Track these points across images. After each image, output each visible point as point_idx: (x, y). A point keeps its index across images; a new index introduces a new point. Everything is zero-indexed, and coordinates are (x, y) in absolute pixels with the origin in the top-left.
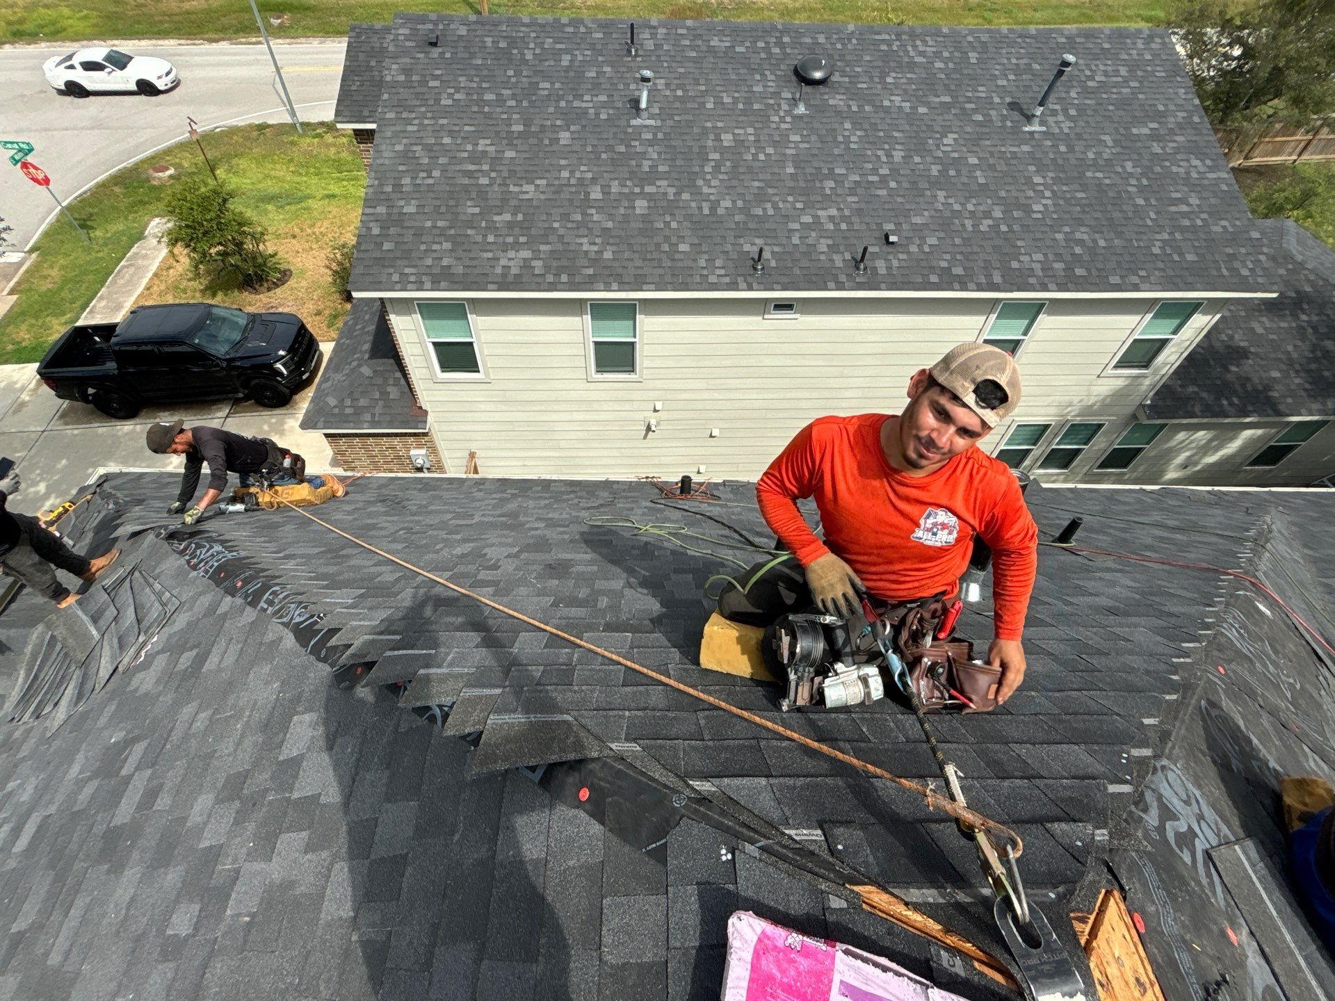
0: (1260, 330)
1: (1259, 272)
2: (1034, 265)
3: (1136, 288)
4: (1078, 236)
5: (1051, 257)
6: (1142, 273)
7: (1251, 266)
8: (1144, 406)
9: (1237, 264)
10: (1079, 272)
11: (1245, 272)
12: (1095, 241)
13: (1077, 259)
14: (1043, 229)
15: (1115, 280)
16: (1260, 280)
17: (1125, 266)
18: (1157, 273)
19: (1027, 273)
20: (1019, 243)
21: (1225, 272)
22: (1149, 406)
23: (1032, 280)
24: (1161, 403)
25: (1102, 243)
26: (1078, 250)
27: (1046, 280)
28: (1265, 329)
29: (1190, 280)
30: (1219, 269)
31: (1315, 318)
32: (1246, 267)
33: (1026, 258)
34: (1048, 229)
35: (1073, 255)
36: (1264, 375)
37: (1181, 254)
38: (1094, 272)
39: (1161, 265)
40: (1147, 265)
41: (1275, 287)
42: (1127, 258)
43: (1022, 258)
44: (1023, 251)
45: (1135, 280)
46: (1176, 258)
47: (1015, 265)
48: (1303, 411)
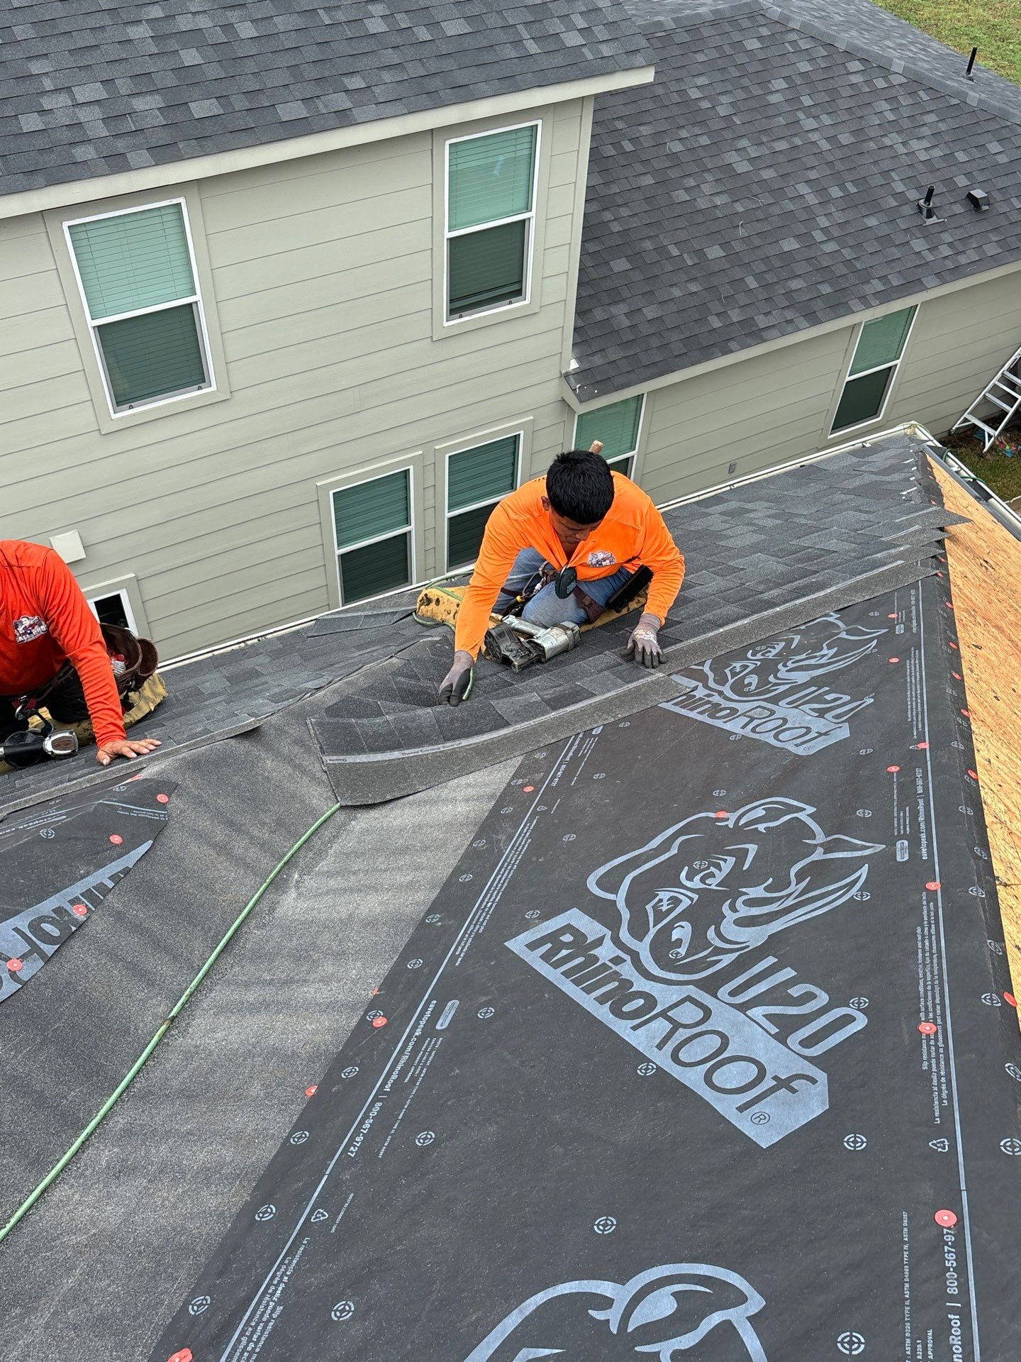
0: (743, 167)
1: (601, 32)
2: (83, 115)
3: (344, 119)
4: (184, 23)
5: (123, 86)
6: (356, 83)
7: (581, 23)
8: (566, 376)
9: (556, 26)
10: (202, 108)
11: (573, 39)
12: (228, 27)
13: (189, 78)
14: (94, 21)
15: (291, 110)
16: (606, 50)
17: (311, 72)
18: (387, 77)
19: (65, 136)
20: (36, 68)
21: (533, 47)
22: (577, 373)
23: (84, 153)
24: (598, 360)
25: (247, 30)
26: (190, 57)
27: (121, 145)
28: (751, 160)
29: (462, 77)
30: (518, 43)
31: (826, 120)
32: (571, 27)
33: (63, 100)
34: (106, 20)
35: (180, 70)
36: (771, 251)
37: (433, 25)
38: (240, 103)
39: (392, 57)
40: (360, 64)
41: (639, 59)
42: (312, 53)
43: (47, 103)
44: (48, 84)
45: (342, 101)
46: (423, 34)
47: (31, 122)
48: (855, 304)
